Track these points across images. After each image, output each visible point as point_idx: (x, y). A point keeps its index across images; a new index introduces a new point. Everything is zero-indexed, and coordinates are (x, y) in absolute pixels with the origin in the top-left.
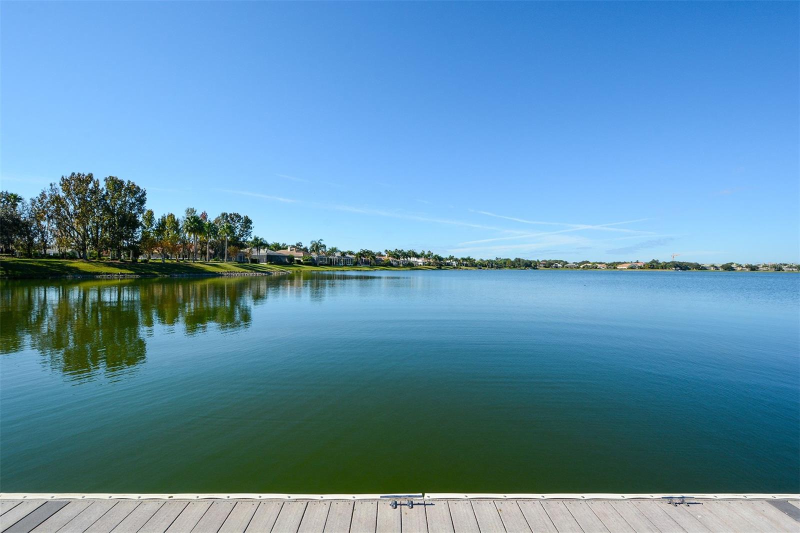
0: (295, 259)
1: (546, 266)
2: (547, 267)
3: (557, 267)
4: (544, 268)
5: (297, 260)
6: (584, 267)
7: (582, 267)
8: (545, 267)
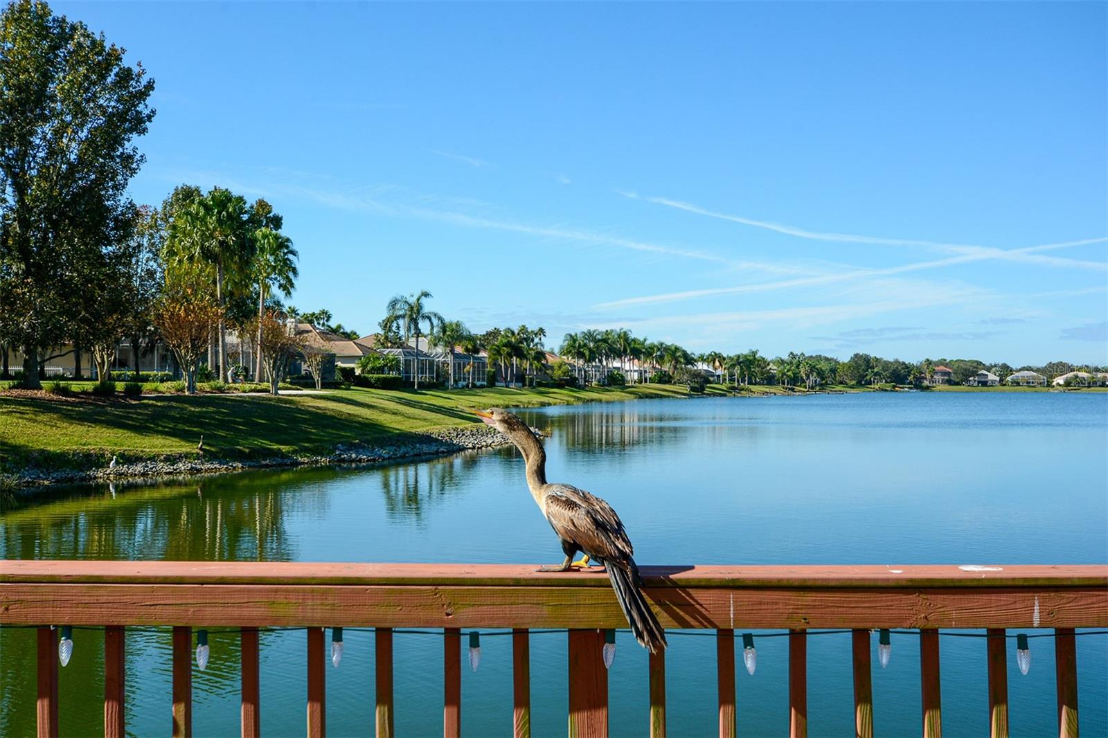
0: (339, 364)
1: (953, 377)
2: (957, 384)
3: (984, 384)
4: (947, 387)
5: (343, 370)
6: (1068, 384)
7: (1060, 380)
8: (950, 382)
